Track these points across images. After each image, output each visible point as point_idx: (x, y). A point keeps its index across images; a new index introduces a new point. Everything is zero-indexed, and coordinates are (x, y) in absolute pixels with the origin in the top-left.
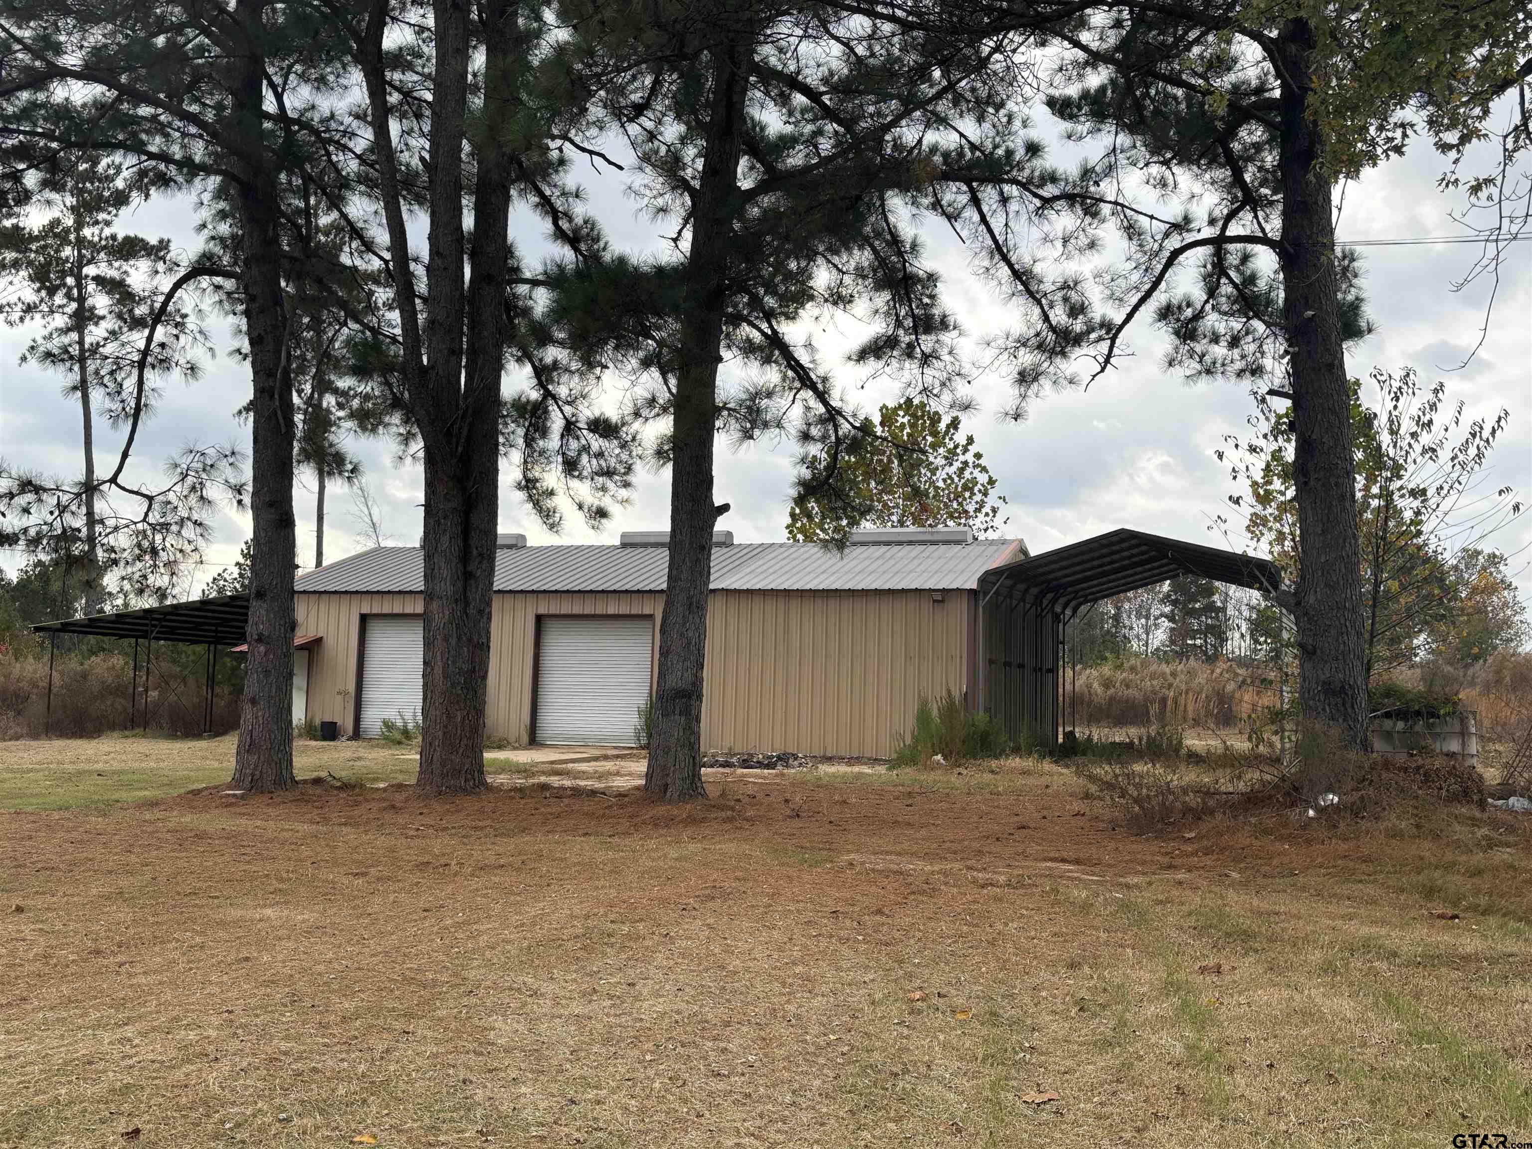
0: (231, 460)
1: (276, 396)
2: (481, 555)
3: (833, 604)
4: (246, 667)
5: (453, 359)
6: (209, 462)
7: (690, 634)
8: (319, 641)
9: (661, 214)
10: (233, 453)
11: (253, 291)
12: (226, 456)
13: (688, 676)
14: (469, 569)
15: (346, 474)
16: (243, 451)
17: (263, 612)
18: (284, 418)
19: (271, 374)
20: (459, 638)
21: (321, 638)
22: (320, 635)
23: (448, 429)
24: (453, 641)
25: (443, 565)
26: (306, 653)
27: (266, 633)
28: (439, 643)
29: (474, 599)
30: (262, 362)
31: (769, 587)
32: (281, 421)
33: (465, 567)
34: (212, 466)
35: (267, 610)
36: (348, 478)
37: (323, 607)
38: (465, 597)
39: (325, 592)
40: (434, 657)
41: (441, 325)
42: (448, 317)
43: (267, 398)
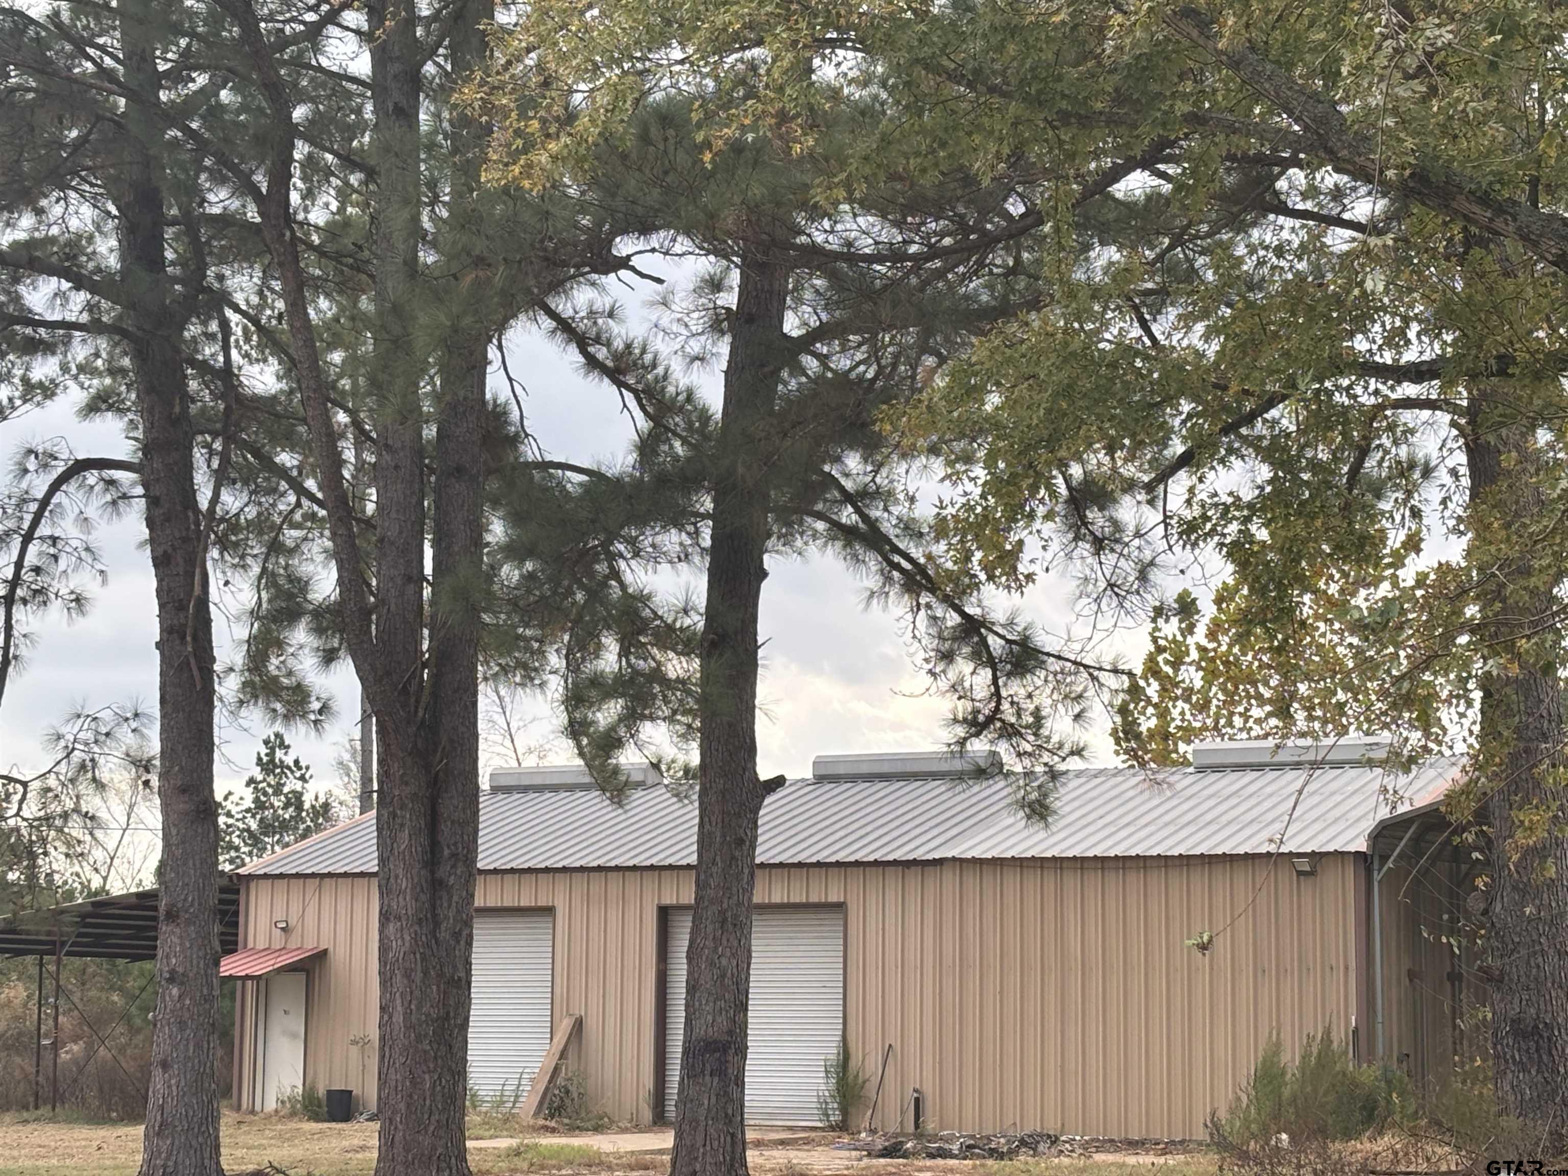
0: (134, 725)
1: (189, 639)
2: (454, 855)
3: (1134, 879)
4: (154, 1017)
5: (411, 588)
6: (104, 730)
7: (724, 961)
8: (321, 956)
9: (698, 363)
10: (136, 715)
11: (156, 491)
12: (127, 719)
13: (723, 1021)
14: (437, 875)
15: (312, 717)
16: (147, 711)
17: (176, 940)
18: (200, 669)
19: (182, 607)
20: (426, 973)
21: (325, 952)
22: (322, 947)
23: (404, 687)
24: (418, 976)
25: (400, 872)
26: (302, 976)
27: (180, 970)
28: (399, 978)
29: (447, 918)
30: (170, 590)
31: (1028, 855)
32: (196, 672)
33: (433, 872)
34: (107, 734)
35: (181, 937)
36: (316, 722)
37: (327, 900)
38: (435, 915)
39: (330, 875)
40: (392, 1000)
41: (392, 543)
42: (401, 532)
43: (177, 642)
